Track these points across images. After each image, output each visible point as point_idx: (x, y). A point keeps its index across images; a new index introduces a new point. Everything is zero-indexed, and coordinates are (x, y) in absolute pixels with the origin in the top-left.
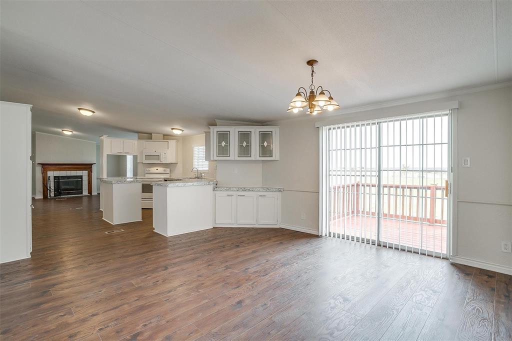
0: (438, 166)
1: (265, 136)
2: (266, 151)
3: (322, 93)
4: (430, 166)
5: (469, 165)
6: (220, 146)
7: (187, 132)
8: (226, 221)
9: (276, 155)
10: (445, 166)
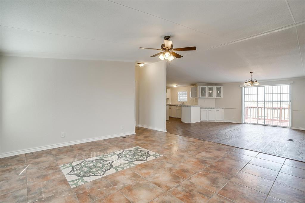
0: (286, 100)
1: (218, 89)
2: (218, 94)
3: (256, 81)
4: (284, 100)
5: (296, 100)
6: (202, 93)
7: (178, 86)
8: (205, 119)
9: (222, 96)
10: (288, 100)
